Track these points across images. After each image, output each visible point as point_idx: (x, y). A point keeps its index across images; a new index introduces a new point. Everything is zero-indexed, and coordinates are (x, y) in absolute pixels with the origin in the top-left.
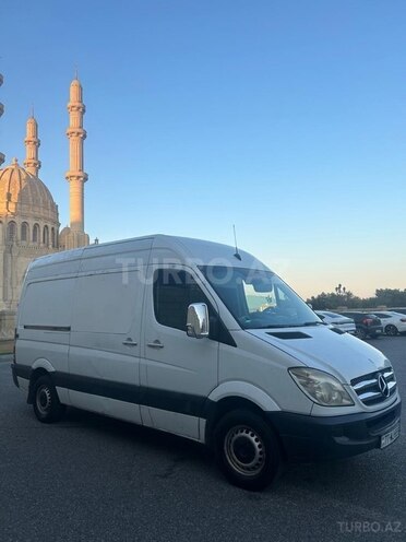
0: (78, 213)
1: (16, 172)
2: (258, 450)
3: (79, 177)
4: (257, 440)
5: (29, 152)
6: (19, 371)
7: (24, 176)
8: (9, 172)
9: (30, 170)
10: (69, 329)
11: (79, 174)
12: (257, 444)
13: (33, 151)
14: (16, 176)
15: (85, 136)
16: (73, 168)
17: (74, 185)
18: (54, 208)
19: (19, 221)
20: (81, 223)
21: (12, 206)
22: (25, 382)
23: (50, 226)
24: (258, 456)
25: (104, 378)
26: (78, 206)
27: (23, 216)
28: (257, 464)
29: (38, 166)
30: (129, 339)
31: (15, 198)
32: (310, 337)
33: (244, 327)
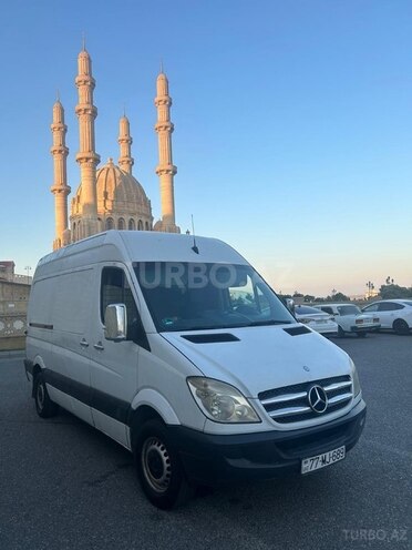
0: (169, 207)
1: (111, 170)
2: (166, 465)
3: (168, 171)
4: (165, 455)
5: (122, 150)
6: (27, 364)
7: (118, 174)
8: (105, 172)
9: (124, 167)
10: (51, 327)
11: (169, 167)
12: (165, 459)
13: (126, 149)
14: (111, 174)
15: (172, 129)
16: (163, 163)
17: (164, 179)
18: (147, 204)
19: (116, 218)
20: (172, 217)
21: (109, 204)
23: (144, 221)
24: (166, 472)
25: (73, 378)
26: (169, 199)
27: (119, 212)
28: (166, 481)
29: (131, 163)
30: (84, 340)
31: (111, 196)
32: (238, 340)
33: (160, 329)
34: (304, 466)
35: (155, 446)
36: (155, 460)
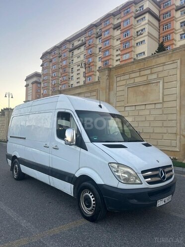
2: (93, 202)
4: (93, 198)
6: (8, 156)
10: (25, 138)
22: (10, 162)
24: (92, 205)
28: (93, 209)
30: (46, 144)
32: (126, 147)
33: (92, 141)
34: (158, 203)
35: (88, 194)
36: (87, 200)
